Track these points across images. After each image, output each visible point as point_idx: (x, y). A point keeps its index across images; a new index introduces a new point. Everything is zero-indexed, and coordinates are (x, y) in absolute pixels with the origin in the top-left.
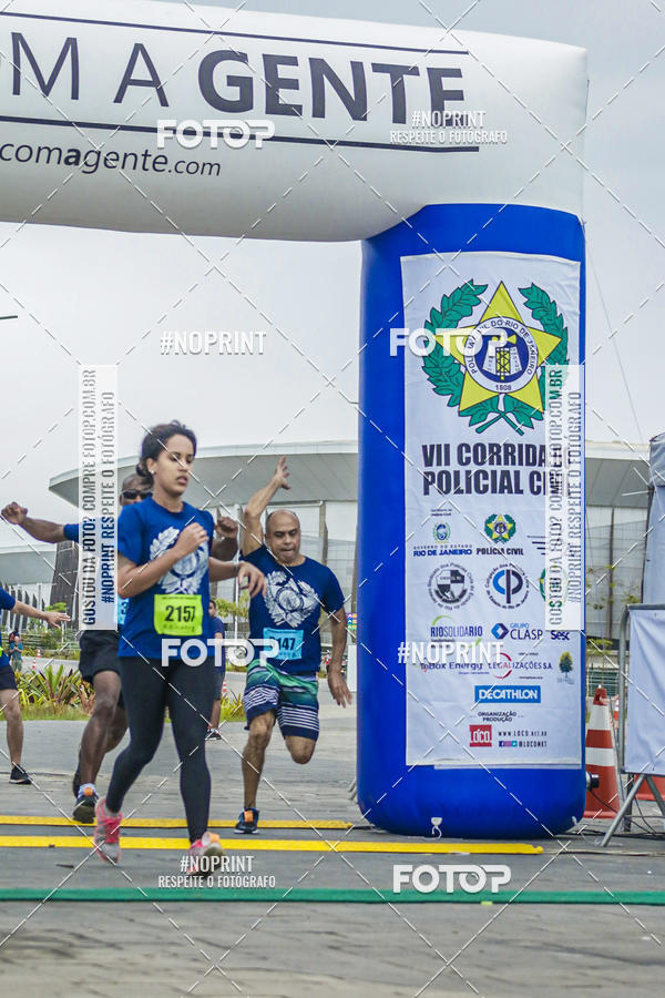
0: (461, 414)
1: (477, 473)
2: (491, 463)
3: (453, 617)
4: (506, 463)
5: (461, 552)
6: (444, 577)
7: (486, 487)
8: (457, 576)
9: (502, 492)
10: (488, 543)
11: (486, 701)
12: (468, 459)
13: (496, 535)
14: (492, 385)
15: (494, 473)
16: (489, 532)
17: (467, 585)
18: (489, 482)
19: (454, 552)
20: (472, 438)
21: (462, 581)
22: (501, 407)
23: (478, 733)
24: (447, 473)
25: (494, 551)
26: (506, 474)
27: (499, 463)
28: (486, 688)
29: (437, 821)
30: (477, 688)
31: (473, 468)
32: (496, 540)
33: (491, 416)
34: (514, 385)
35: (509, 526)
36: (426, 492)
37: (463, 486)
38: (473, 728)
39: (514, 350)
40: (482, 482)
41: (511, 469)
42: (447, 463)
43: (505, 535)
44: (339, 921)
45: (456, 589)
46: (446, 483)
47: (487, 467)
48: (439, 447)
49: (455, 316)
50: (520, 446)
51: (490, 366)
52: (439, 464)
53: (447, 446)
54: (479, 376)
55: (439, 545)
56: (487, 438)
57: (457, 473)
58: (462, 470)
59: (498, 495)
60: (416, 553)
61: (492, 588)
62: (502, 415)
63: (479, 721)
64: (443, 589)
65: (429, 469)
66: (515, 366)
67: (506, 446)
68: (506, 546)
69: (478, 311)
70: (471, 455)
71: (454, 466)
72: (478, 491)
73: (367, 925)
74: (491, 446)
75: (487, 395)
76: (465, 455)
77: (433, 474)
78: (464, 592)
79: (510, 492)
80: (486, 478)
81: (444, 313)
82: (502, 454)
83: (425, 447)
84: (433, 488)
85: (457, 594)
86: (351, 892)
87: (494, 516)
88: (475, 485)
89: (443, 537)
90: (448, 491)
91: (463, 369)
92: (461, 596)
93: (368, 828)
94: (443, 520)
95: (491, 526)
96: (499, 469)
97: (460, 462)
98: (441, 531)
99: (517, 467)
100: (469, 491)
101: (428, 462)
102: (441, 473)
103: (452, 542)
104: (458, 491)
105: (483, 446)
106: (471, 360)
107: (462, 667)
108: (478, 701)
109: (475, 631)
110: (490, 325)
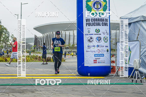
1: (94, 23)
3: (91, 44)
5: (92, 35)
6: (89, 38)
8: (91, 38)
11: (96, 56)
13: (97, 32)
14: (96, 10)
15: (96, 23)
16: (96, 32)
18: (96, 24)
19: (91, 35)
20: (93, 18)
21: (92, 39)
23: (95, 61)
24: (90, 23)
25: (97, 34)
26: (98, 23)
28: (96, 54)
29: (89, 74)
30: (95, 54)
31: (93, 22)
32: (97, 33)
34: (99, 10)
35: (99, 31)
36: (87, 26)
37: (92, 25)
38: (94, 60)
39: (99, 5)
40: (95, 24)
41: (99, 22)
42: (90, 22)
43: (98, 32)
44: (74, 87)
45: (91, 40)
47: (95, 22)
48: (88, 19)
50: (100, 19)
51: (96, 7)
52: (88, 22)
53: (89, 19)
54: (94, 8)
55: (89, 34)
57: (91, 23)
58: (92, 22)
59: (97, 26)
60: (85, 35)
61: (96, 40)
63: (95, 59)
64: (89, 40)
66: (99, 7)
68: (98, 34)
70: (93, 20)
71: (91, 22)
73: (78, 88)
74: (96, 19)
77: (87, 23)
78: (92, 40)
79: (99, 25)
82: (98, 20)
83: (86, 19)
84: (88, 25)
86: (76, 83)
87: (97, 29)
89: (89, 32)
91: (92, 8)
92: (92, 41)
93: (79, 75)
94: (89, 30)
96: (97, 22)
98: (89, 31)
100: (93, 26)
101: (87, 21)
102: (89, 23)
103: (90, 33)
104: (91, 26)
105: (95, 19)
106: (93, 6)
107: (92, 51)
108: (95, 56)
109: (94, 46)
110: (95, 1)
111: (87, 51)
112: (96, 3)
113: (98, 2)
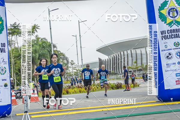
0: (167, 25)
1: (171, 35)
2: (174, 33)
3: (170, 62)
4: (176, 32)
5: (170, 50)
6: (168, 55)
7: (173, 37)
8: (170, 54)
9: (176, 38)
10: (175, 47)
11: (178, 76)
12: (169, 33)
13: (176, 46)
14: (172, 19)
15: (174, 34)
16: (175, 45)
17: (172, 55)
18: (173, 36)
19: (169, 50)
20: (169, 29)
21: (171, 55)
22: (174, 22)
23: (177, 82)
24: (166, 36)
25: (176, 49)
26: (176, 34)
27: (175, 33)
28: (178, 74)
29: (172, 99)
30: (176, 74)
31: (170, 34)
32: (176, 47)
33: (173, 24)
34: (176, 18)
35: (178, 44)
36: (162, 40)
38: (176, 81)
39: (175, 12)
40: (172, 36)
41: (177, 33)
42: (165, 34)
43: (178, 45)
44: (155, 117)
45: (170, 56)
46: (166, 38)
47: (173, 34)
48: (164, 31)
49: (163, 7)
50: (178, 29)
51: (171, 15)
52: (164, 34)
53: (165, 31)
54: (169, 17)
55: (166, 49)
56: (172, 28)
57: (167, 35)
58: (168, 35)
59: (175, 38)
60: (162, 51)
61: (176, 55)
62: (174, 24)
63: (177, 80)
64: (168, 57)
65: (162, 35)
66: (176, 15)
67: (176, 29)
68: (178, 47)
69: (168, 6)
70: (170, 32)
71: (167, 34)
72: (172, 38)
73: (160, 117)
75: (171, 21)
76: (169, 32)
77: (163, 36)
78: (171, 57)
79: (178, 37)
80: (173, 35)
81: (161, 7)
82: (175, 31)
83: (161, 32)
84: (164, 39)
85: (170, 57)
86: (157, 112)
87: (175, 42)
88: (171, 37)
89: (166, 47)
90: (166, 39)
91: (166, 16)
92: (171, 58)
93: (159, 102)
94: (166, 44)
95: (175, 44)
96: (175, 34)
97: (168, 33)
98: (166, 46)
99: (178, 33)
100: (170, 38)
101: (162, 34)
102: (164, 36)
103: (168, 48)
104: (168, 39)
105: (172, 30)
106: (167, 14)
107: (173, 70)
108: (176, 76)
109: (174, 64)
110: (170, 8)
111: (166, 71)
112: (171, 10)
113: (174, 9)
